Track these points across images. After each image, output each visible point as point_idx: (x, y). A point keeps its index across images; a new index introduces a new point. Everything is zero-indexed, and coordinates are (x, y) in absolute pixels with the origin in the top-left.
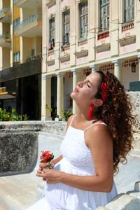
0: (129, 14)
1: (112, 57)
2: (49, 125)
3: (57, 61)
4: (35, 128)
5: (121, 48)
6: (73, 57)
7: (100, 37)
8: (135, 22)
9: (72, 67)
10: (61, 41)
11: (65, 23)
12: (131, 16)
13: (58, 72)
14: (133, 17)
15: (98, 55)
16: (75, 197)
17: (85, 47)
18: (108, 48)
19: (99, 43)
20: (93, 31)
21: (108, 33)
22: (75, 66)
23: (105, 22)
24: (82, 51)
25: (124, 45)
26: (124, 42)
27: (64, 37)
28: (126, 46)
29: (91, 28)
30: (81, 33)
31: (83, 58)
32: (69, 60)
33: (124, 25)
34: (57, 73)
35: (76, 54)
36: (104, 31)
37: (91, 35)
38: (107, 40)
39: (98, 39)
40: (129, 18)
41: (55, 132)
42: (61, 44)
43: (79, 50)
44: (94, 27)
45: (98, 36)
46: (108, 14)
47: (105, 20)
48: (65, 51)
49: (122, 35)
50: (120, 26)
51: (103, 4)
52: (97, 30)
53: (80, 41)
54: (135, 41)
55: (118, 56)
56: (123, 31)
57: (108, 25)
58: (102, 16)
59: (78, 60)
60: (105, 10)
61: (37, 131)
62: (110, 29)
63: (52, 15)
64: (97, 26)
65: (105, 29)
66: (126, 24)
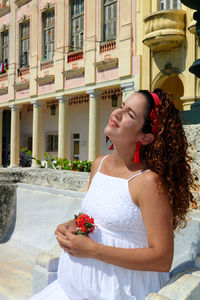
0: (110, 30)
1: (87, 85)
2: (34, 174)
3: (11, 90)
4: (12, 179)
5: (99, 75)
6: (33, 84)
7: (71, 58)
8: (117, 41)
9: (32, 97)
10: (18, 62)
11: (23, 37)
12: (112, 32)
13: (13, 103)
14: (115, 34)
15: (67, 82)
16: (113, 279)
17: (51, 71)
18: (81, 74)
19: (69, 66)
20: (62, 50)
21: (82, 53)
22: (36, 96)
23: (77, 39)
24: (47, 77)
25: (103, 71)
26: (102, 67)
27: (21, 57)
28: (105, 72)
29: (59, 46)
30: (46, 52)
31: (48, 86)
32: (28, 88)
33: (103, 44)
34: (11, 105)
35: (38, 80)
36: (76, 51)
37: (59, 56)
38: (80, 63)
39: (69, 61)
40: (109, 35)
41: (45, 183)
42: (17, 66)
43: (42, 74)
44: (62, 45)
45: (69, 57)
46: (82, 28)
47: (77, 36)
48: (23, 76)
49: (101, 58)
50: (98, 45)
51: (75, 15)
52: (67, 50)
53: (43, 62)
54: (117, 66)
55: (94, 84)
56: (101, 51)
57: (82, 43)
58: (74, 31)
59: (40, 88)
60: (77, 23)
61: (15, 181)
62: (85, 49)
63: (5, 26)
64: (67, 44)
65: (77, 48)
66: (106, 43)
